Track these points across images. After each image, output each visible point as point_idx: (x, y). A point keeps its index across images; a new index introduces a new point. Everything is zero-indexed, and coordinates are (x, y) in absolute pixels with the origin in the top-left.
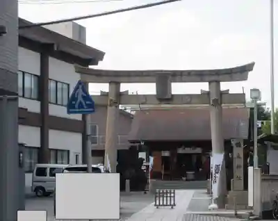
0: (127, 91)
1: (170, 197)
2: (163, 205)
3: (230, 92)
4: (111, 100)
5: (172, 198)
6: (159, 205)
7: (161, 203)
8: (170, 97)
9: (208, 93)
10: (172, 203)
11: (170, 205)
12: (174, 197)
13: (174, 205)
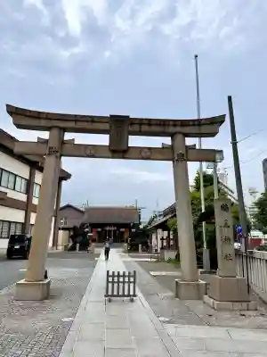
0: (73, 140)
1: (129, 282)
2: (118, 296)
3: (197, 147)
4: (50, 148)
5: (132, 285)
6: (113, 296)
7: (115, 293)
8: (125, 148)
9: (172, 147)
10: (132, 293)
11: (129, 295)
12: (134, 283)
13: (135, 295)
